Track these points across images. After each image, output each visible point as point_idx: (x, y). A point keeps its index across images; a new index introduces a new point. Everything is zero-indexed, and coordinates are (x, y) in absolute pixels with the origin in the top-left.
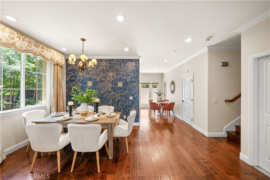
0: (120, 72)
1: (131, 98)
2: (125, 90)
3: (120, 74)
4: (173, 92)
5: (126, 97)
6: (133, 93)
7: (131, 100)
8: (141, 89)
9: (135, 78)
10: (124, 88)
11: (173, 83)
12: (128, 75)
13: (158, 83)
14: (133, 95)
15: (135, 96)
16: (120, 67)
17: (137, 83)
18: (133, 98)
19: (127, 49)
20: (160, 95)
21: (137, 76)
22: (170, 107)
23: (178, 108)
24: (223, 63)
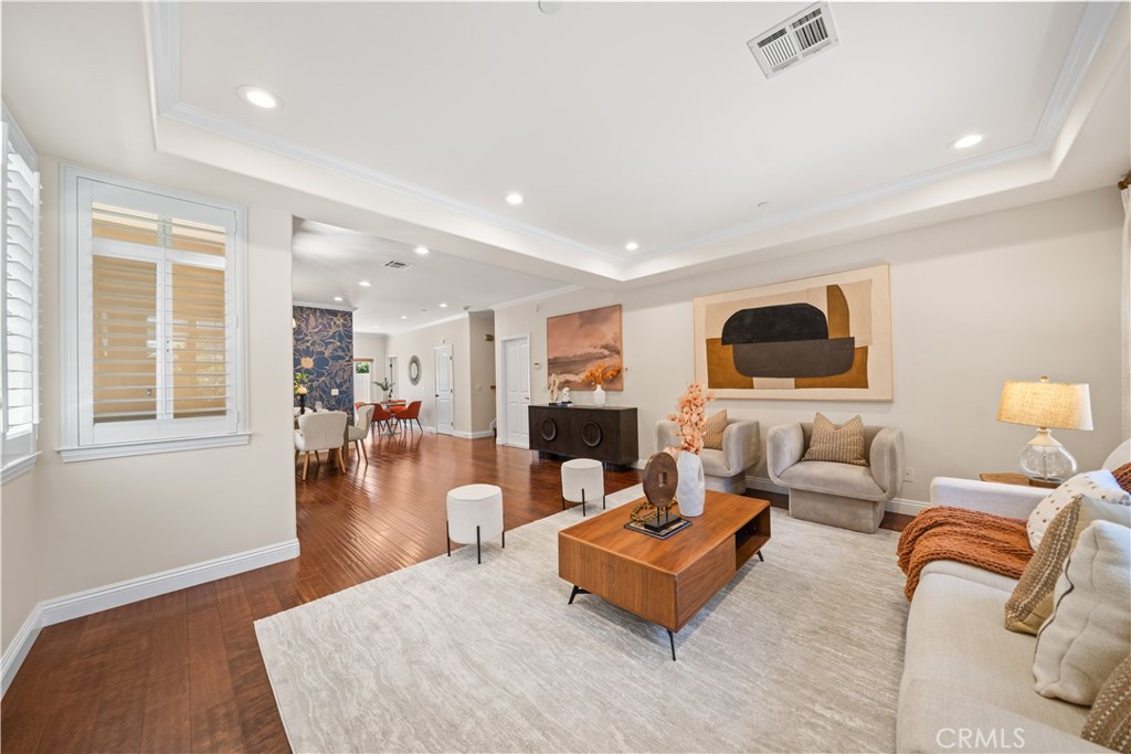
0: (306, 335)
1: (335, 392)
2: (321, 375)
3: (308, 341)
4: (415, 381)
5: (324, 391)
6: (338, 381)
7: (335, 396)
8: (357, 376)
9: (343, 351)
10: (317, 372)
11: (415, 361)
12: (327, 344)
13: (372, 360)
14: (339, 387)
15: (344, 388)
16: (306, 325)
17: (349, 361)
18: (340, 392)
19: (338, 299)
20: (385, 389)
21: (348, 347)
22: (412, 411)
23: (429, 413)
24: (488, 336)
